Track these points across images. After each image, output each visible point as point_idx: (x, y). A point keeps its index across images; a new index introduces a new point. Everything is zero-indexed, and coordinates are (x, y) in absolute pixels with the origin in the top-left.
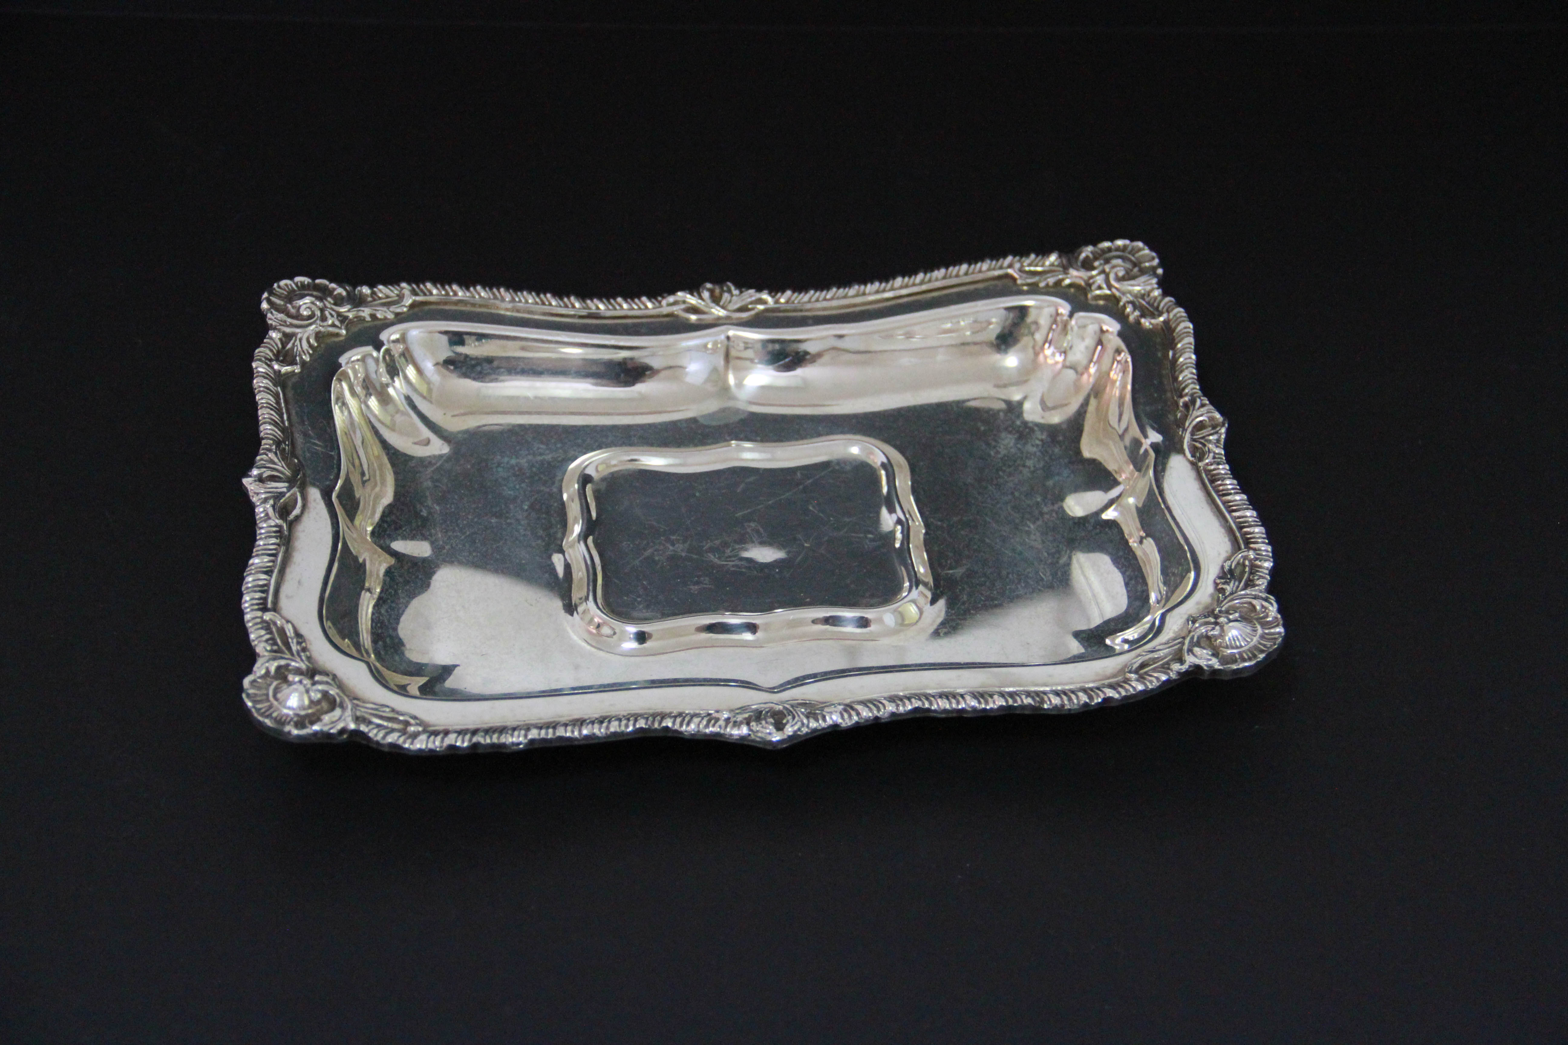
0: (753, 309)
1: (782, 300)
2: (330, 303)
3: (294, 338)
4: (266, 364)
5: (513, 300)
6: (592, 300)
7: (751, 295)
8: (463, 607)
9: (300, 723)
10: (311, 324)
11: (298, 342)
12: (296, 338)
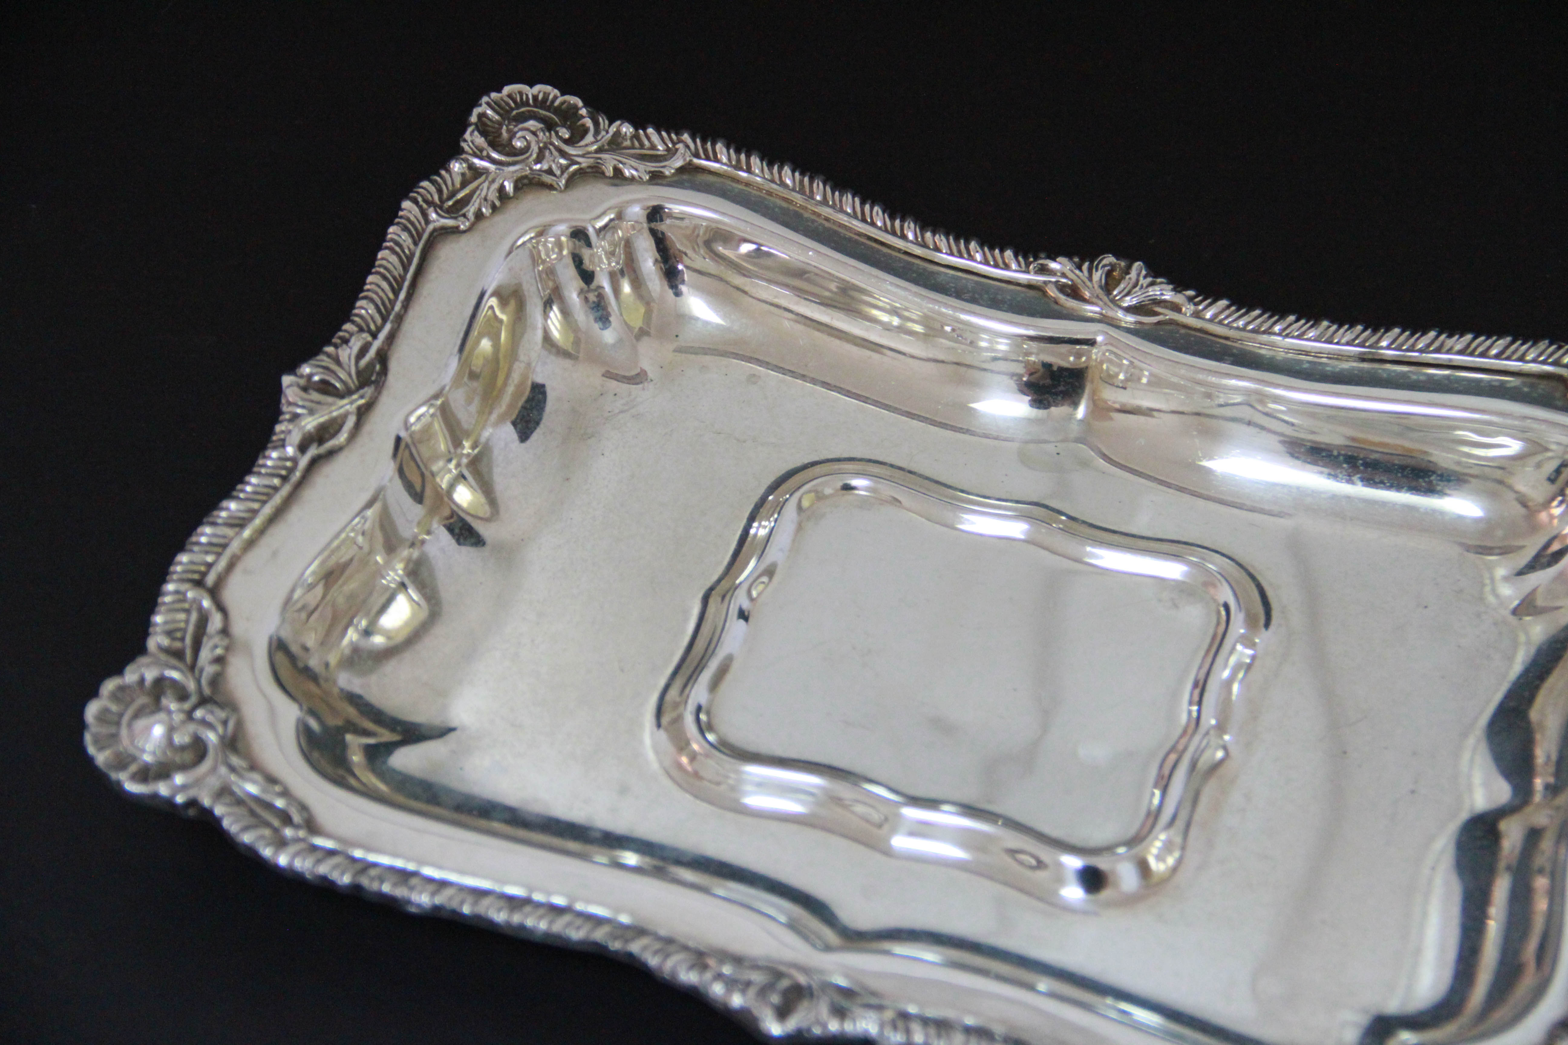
0: (1156, 314)
1: (1208, 315)
2: (560, 138)
3: (484, 177)
4: (420, 207)
5: (824, 202)
6: (934, 233)
7: (1165, 292)
8: (533, 641)
9: (144, 775)
10: (514, 164)
11: (486, 185)
12: (487, 178)
